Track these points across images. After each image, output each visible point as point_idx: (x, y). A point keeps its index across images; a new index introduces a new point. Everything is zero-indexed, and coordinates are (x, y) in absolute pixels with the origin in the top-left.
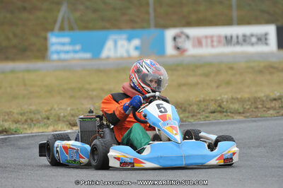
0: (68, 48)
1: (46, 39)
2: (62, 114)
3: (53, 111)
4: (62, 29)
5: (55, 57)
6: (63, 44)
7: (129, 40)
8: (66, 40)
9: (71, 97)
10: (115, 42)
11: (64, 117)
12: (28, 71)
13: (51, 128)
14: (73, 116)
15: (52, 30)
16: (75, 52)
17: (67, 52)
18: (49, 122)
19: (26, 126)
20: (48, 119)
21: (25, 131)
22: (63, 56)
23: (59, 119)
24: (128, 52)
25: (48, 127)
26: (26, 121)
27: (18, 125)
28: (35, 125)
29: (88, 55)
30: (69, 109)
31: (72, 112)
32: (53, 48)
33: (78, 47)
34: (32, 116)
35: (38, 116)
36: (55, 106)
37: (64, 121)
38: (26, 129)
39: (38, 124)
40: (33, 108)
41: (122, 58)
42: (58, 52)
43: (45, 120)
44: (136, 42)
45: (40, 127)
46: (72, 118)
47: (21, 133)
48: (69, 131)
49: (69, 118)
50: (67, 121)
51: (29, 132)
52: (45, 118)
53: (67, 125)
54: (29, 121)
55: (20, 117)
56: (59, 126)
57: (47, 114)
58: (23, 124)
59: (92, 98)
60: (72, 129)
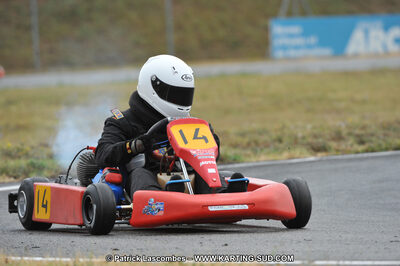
0: (299, 41)
1: (266, 29)
2: (300, 135)
3: (286, 131)
4: (290, 14)
5: (279, 54)
6: (291, 36)
7: (386, 28)
8: (295, 29)
9: (309, 110)
10: (366, 32)
11: (304, 138)
12: (244, 75)
13: (286, 154)
14: (315, 136)
15: (274, 15)
16: (309, 47)
17: (297, 47)
18: (281, 146)
19: (249, 152)
20: (280, 141)
21: (248, 159)
22: (292, 53)
23: (296, 142)
24: (385, 46)
25: (281, 153)
26: (249, 144)
27: (238, 151)
28: (262, 150)
29: (327, 51)
30: (309, 126)
31: (315, 131)
32: (277, 42)
33: (313, 40)
34: (257, 137)
35: (265, 138)
36: (288, 124)
37: (303, 145)
38: (249, 156)
39: (266, 150)
40: (256, 126)
41: (376, 55)
42: (284, 48)
43: (277, 144)
44: (396, 32)
45: (268, 153)
46: (315, 141)
47: (243, 162)
48: (312, 158)
49: (310, 140)
50: (308, 144)
51: (254, 159)
52: (275, 141)
53: (308, 150)
54: (253, 144)
55: (239, 140)
56: (297, 152)
57: (279, 133)
58: (244, 148)
59: (338, 112)
60: (315, 155)
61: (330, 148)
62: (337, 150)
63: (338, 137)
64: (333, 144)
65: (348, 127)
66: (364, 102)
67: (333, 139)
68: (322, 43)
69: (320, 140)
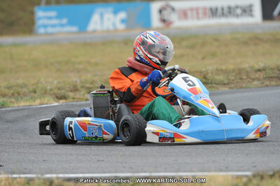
0: (54, 22)
1: (33, 13)
2: (49, 88)
3: (40, 85)
4: (48, 3)
5: (42, 30)
6: (50, 18)
7: (116, 12)
8: (53, 14)
9: (58, 70)
10: (102, 16)
11: (51, 90)
12: (15, 45)
13: (38, 102)
14: (59, 89)
15: (39, 4)
16: (62, 25)
17: (54, 26)
18: (36, 95)
19: (13, 100)
20: (35, 92)
21: (12, 105)
22: (50, 30)
23: (45, 92)
24: (114, 25)
25: (34, 101)
26: (13, 94)
27: (5, 99)
28: (22, 98)
29: (74, 29)
30: (56, 82)
31: (59, 85)
32: (39, 22)
33: (65, 21)
34: (19, 89)
35: (25, 90)
36: (42, 80)
37: (50, 95)
38: (13, 103)
39: (25, 98)
40: (20, 81)
41: (108, 31)
42: (45, 26)
43: (32, 94)
44: (122, 15)
45: (26, 101)
46: (59, 92)
47: (8, 107)
48: (56, 104)
49: (56, 91)
50: (54, 94)
51: (16, 105)
52: (31, 92)
53: (54, 98)
54: (16, 95)
55: (7, 91)
56: (46, 100)
57: (34, 87)
58: (10, 97)
59: (78, 71)
60: (58, 102)
61: (69, 96)
62: (74, 98)
63: (75, 89)
64: (71, 94)
65: (81, 82)
66: (97, 64)
67: (71, 91)
68: (71, 23)
69: (63, 91)
